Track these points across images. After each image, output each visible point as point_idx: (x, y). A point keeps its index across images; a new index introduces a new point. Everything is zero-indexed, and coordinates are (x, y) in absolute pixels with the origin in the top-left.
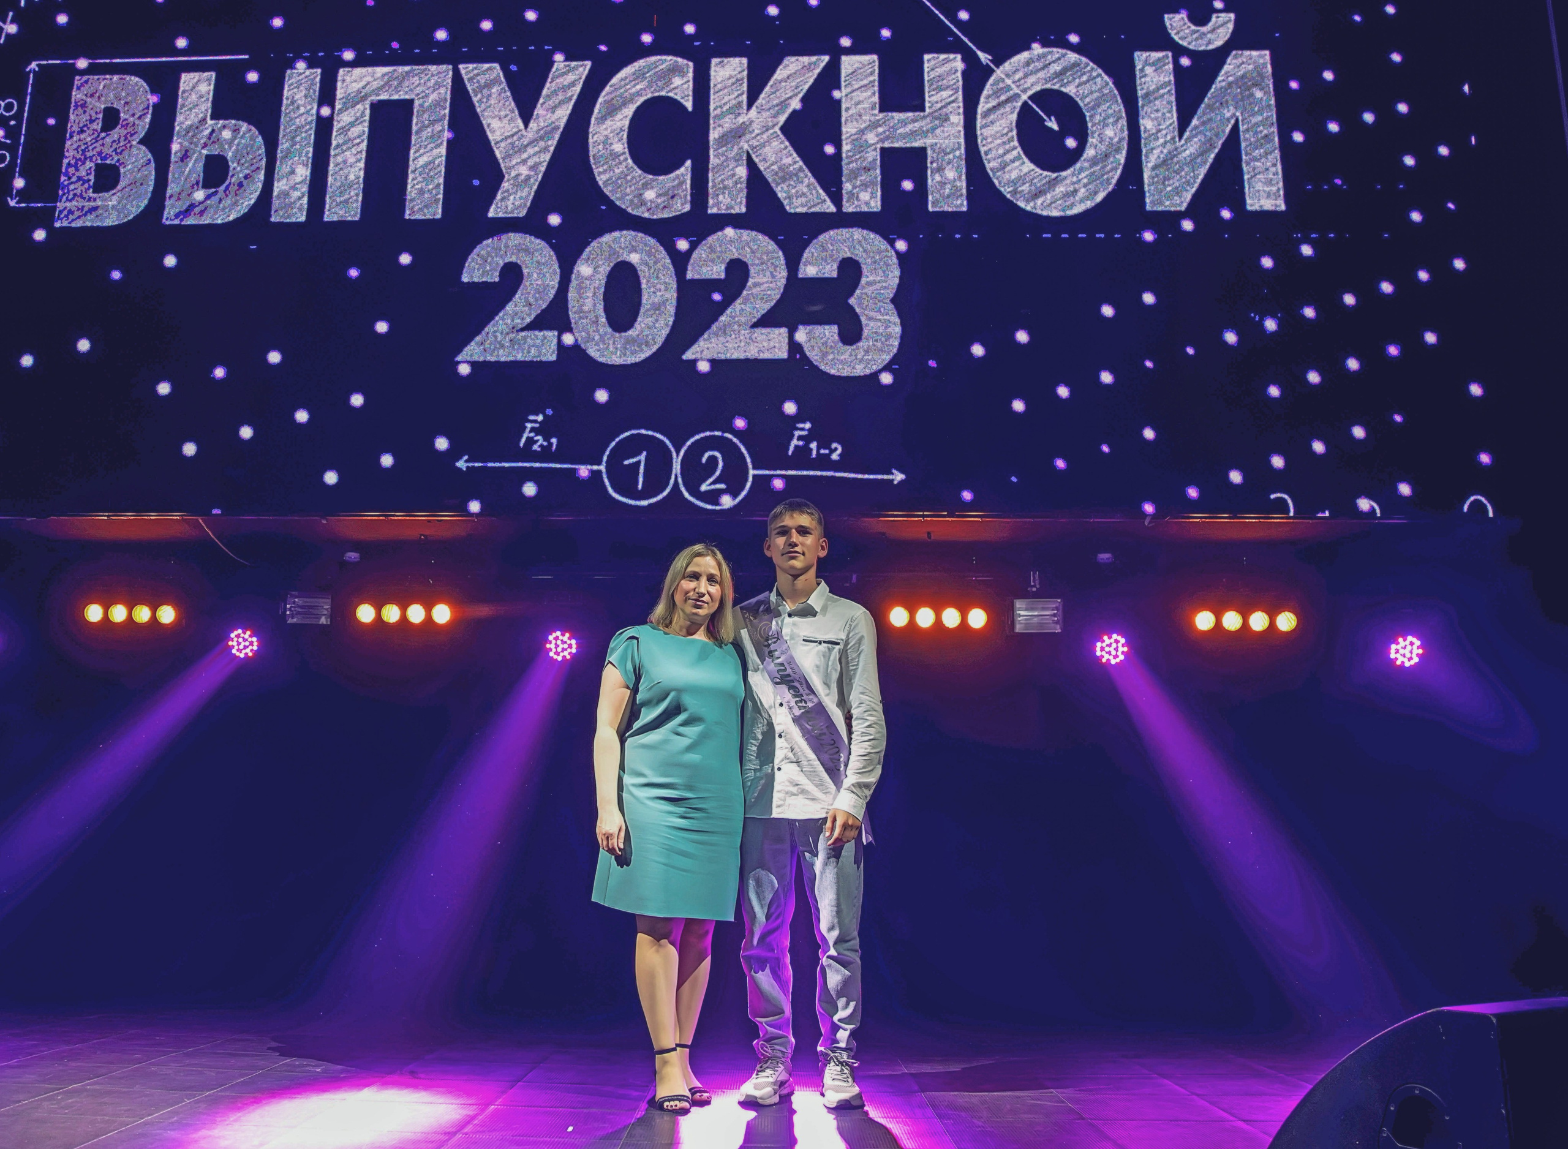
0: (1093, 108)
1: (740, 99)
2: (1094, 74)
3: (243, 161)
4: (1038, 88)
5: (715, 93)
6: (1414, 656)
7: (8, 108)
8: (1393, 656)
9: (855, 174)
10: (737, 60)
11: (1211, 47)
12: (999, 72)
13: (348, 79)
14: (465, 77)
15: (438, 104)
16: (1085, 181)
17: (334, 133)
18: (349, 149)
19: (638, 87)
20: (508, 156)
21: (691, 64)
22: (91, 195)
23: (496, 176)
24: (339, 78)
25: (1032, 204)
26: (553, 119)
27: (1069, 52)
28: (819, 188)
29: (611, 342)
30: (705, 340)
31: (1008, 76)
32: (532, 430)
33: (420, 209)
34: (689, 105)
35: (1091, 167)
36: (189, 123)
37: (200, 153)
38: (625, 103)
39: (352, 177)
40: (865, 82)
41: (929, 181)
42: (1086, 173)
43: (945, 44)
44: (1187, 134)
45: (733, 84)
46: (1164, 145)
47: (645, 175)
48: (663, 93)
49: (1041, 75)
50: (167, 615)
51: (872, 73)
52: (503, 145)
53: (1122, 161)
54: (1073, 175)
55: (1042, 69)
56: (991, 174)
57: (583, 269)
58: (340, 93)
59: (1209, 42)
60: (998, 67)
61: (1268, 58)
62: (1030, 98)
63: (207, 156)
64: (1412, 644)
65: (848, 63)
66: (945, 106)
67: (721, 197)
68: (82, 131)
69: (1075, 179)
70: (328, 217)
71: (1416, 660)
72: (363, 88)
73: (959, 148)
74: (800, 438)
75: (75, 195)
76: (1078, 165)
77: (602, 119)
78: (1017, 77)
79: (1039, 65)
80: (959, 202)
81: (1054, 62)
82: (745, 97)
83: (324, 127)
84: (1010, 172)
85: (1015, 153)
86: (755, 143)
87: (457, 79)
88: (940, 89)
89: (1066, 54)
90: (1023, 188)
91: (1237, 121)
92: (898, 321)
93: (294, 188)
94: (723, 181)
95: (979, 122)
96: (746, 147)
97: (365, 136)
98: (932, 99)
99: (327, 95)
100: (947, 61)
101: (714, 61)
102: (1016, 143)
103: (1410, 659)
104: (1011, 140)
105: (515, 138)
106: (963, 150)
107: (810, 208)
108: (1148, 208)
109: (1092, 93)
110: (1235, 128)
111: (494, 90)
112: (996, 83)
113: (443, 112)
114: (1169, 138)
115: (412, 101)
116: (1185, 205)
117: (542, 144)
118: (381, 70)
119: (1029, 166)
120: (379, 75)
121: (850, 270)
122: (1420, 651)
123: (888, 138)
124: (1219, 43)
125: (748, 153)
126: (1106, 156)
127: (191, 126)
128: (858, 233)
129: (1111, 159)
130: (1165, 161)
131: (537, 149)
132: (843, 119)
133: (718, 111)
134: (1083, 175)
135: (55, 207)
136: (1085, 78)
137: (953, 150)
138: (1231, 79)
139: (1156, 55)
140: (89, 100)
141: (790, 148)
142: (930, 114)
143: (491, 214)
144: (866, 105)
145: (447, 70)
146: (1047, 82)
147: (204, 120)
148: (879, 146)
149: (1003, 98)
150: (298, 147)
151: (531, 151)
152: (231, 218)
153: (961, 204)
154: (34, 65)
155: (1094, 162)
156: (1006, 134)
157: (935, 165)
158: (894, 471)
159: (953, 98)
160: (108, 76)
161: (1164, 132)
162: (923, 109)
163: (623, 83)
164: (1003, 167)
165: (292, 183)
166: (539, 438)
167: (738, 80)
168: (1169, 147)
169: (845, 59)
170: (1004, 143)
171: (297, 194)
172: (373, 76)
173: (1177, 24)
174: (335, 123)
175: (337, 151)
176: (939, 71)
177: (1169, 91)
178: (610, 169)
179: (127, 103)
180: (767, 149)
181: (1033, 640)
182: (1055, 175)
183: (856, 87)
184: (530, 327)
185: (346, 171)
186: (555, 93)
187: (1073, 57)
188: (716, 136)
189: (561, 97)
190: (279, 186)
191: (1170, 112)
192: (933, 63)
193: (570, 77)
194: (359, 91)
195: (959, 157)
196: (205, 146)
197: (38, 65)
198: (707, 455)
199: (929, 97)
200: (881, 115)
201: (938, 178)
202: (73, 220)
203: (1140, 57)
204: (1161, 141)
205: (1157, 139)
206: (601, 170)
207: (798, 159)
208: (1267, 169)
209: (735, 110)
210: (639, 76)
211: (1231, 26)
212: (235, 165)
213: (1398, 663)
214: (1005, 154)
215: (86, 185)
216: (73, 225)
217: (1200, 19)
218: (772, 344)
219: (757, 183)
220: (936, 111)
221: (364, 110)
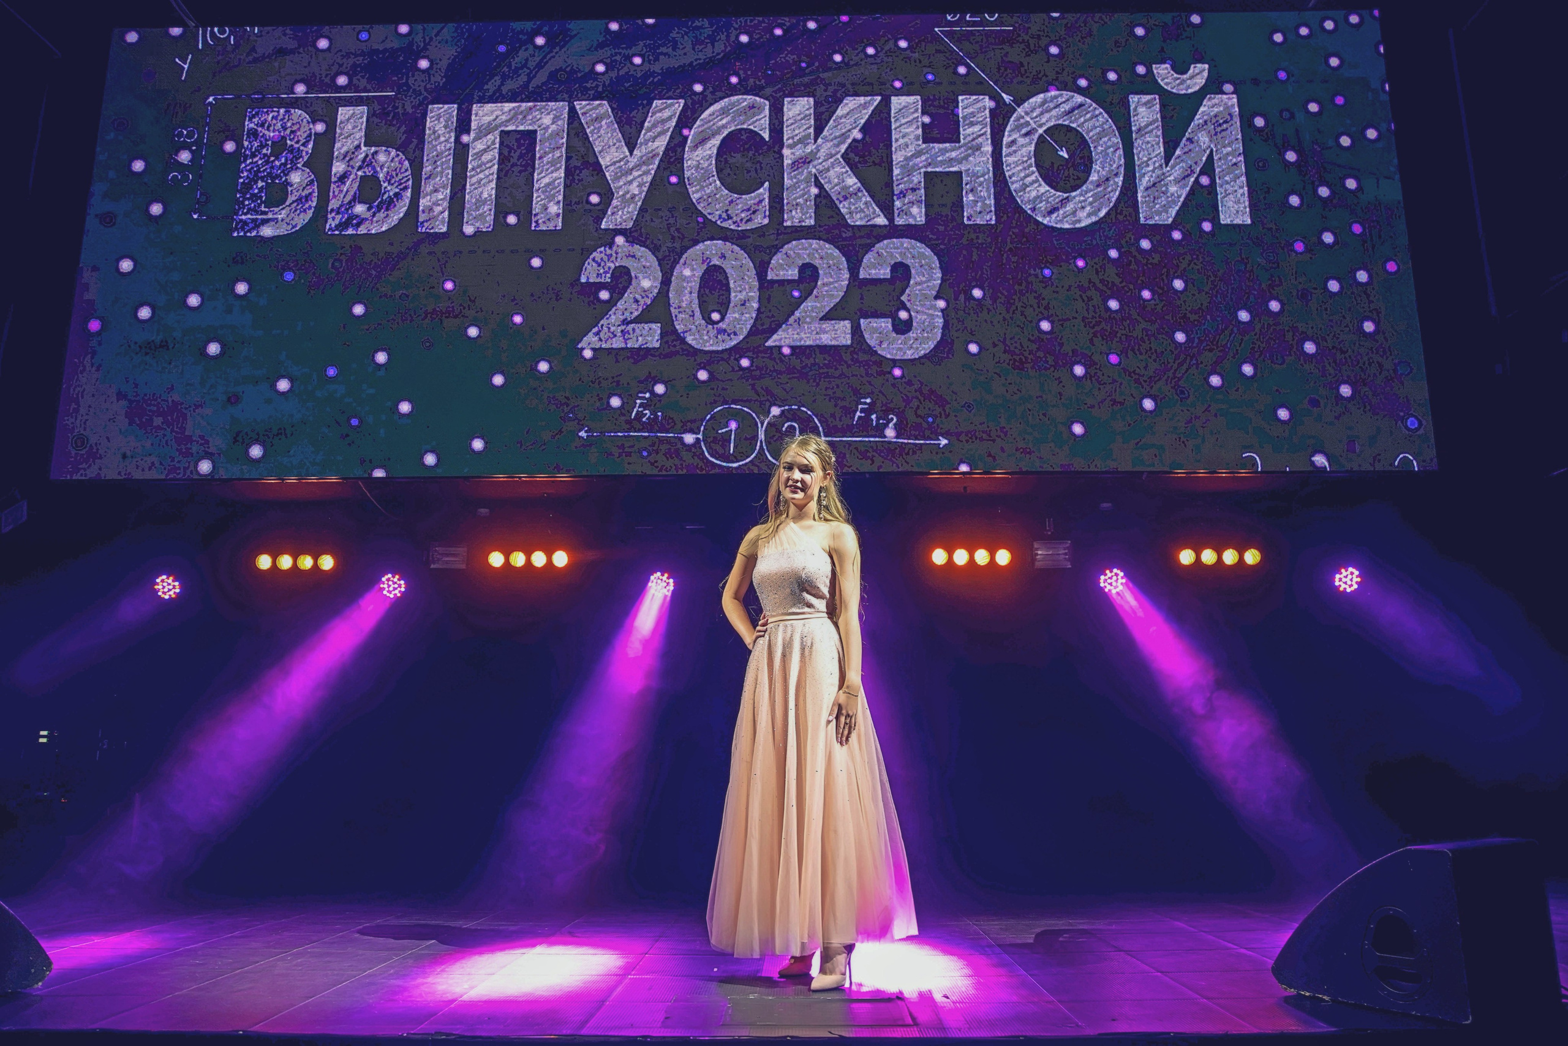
0: (1096, 141)
1: (808, 131)
2: (1097, 112)
3: (393, 182)
4: (1051, 124)
5: (787, 126)
6: (1354, 583)
7: (191, 136)
8: (1337, 583)
9: (903, 194)
10: (806, 99)
11: (1190, 91)
12: (1020, 111)
13: (481, 113)
14: (580, 112)
15: (557, 134)
16: (1091, 199)
17: (470, 158)
18: (481, 171)
19: (724, 121)
20: (617, 178)
21: (767, 102)
22: (264, 209)
23: (607, 195)
24: (473, 112)
25: (1048, 219)
26: (654, 147)
27: (1077, 94)
28: (874, 205)
29: (705, 332)
30: (784, 331)
31: (1027, 113)
32: (641, 405)
33: (544, 222)
34: (766, 136)
35: (1095, 187)
36: (345, 149)
37: (356, 174)
38: (714, 135)
39: (485, 195)
40: (911, 118)
41: (965, 199)
42: (1092, 193)
43: (976, 87)
44: (1172, 162)
45: (802, 119)
46: (1153, 171)
47: (730, 194)
48: (745, 126)
49: (1054, 113)
50: (327, 563)
51: (916, 110)
52: (612, 168)
53: (1120, 184)
54: (1081, 195)
55: (1055, 108)
56: (1014, 194)
57: (680, 272)
58: (474, 125)
59: (1188, 87)
60: (1019, 107)
61: (1235, 100)
62: (1045, 131)
63: (361, 176)
64: (1352, 573)
65: (896, 102)
66: (974, 140)
67: (794, 213)
68: (253, 155)
69: (1082, 198)
70: (466, 229)
71: (1355, 586)
72: (495, 120)
73: (988, 173)
74: (862, 411)
75: (249, 209)
76: (1084, 188)
77: (696, 147)
78: (1035, 114)
79: (1052, 105)
80: (989, 217)
81: (1064, 102)
82: (812, 130)
83: (461, 152)
84: (1029, 193)
85: (1033, 178)
86: (820, 167)
87: (573, 114)
88: (972, 124)
89: (1073, 97)
90: (1041, 205)
91: (1212, 151)
92: (940, 314)
93: (436, 204)
94: (795, 199)
95: (1005, 151)
96: (814, 170)
97: (496, 161)
98: (966, 132)
99: (463, 125)
100: (977, 101)
101: (786, 100)
102: (1034, 169)
103: (1351, 586)
104: (1030, 166)
105: (622, 163)
106: (991, 174)
107: (867, 221)
108: (1142, 221)
109: (1096, 128)
110: (1211, 156)
111: (603, 123)
112: (1018, 119)
113: (561, 141)
114: (1157, 165)
115: (535, 132)
116: (1170, 220)
117: (644, 168)
118: (508, 106)
119: (1045, 188)
120: (506, 109)
121: (901, 272)
122: (1359, 580)
123: (930, 164)
124: (1197, 88)
125: (815, 175)
126: (1107, 179)
127: (347, 152)
128: (906, 243)
129: (1112, 182)
130: (1154, 185)
131: (640, 173)
132: (894, 149)
133: (790, 141)
134: (1090, 195)
135: (233, 220)
136: (1088, 116)
137: (983, 175)
138: (1206, 117)
139: (1146, 98)
140: (260, 129)
141: (850, 172)
142: (965, 145)
143: (604, 226)
144: (912, 137)
145: (563, 106)
146: (1058, 119)
147: (358, 147)
148: (923, 170)
149: (1023, 132)
150: (439, 169)
151: (636, 174)
152: (384, 229)
153: (990, 219)
154: (212, 100)
155: (1099, 184)
156: (1026, 161)
157: (969, 186)
158: (940, 438)
159: (982, 132)
160: (276, 109)
161: (1154, 159)
162: (959, 142)
163: (711, 118)
164: (1024, 187)
165: (434, 199)
166: (648, 411)
167: (806, 116)
168: (1158, 172)
169: (894, 99)
170: (1025, 169)
171: (440, 208)
172: (502, 110)
173: (1163, 72)
174: (471, 150)
175: (473, 173)
176: (971, 110)
177: (1157, 127)
178: (702, 188)
179: (292, 132)
180: (832, 173)
181: (1050, 573)
182: (1066, 195)
183: (903, 121)
184: (637, 320)
185: (480, 190)
186: (654, 126)
187: (1079, 99)
188: (790, 162)
189: (659, 129)
190: (424, 202)
191: (1158, 144)
192: (966, 102)
193: (667, 113)
194: (490, 123)
195: (989, 180)
196: (360, 168)
197: (215, 100)
198: (786, 425)
199: (964, 130)
200: (924, 146)
201: (971, 197)
202: (249, 230)
203: (1134, 99)
204: (1151, 168)
205: (1148, 165)
206: (694, 189)
207: (856, 181)
208: (1236, 191)
209: (803, 141)
210: (724, 112)
211: (1206, 74)
212: (386, 184)
213: (1341, 589)
214: (1025, 177)
215: (259, 201)
216: (249, 234)
217: (1180, 69)
218: (839, 334)
219: (824, 202)
220: (969, 142)
221: (494, 138)
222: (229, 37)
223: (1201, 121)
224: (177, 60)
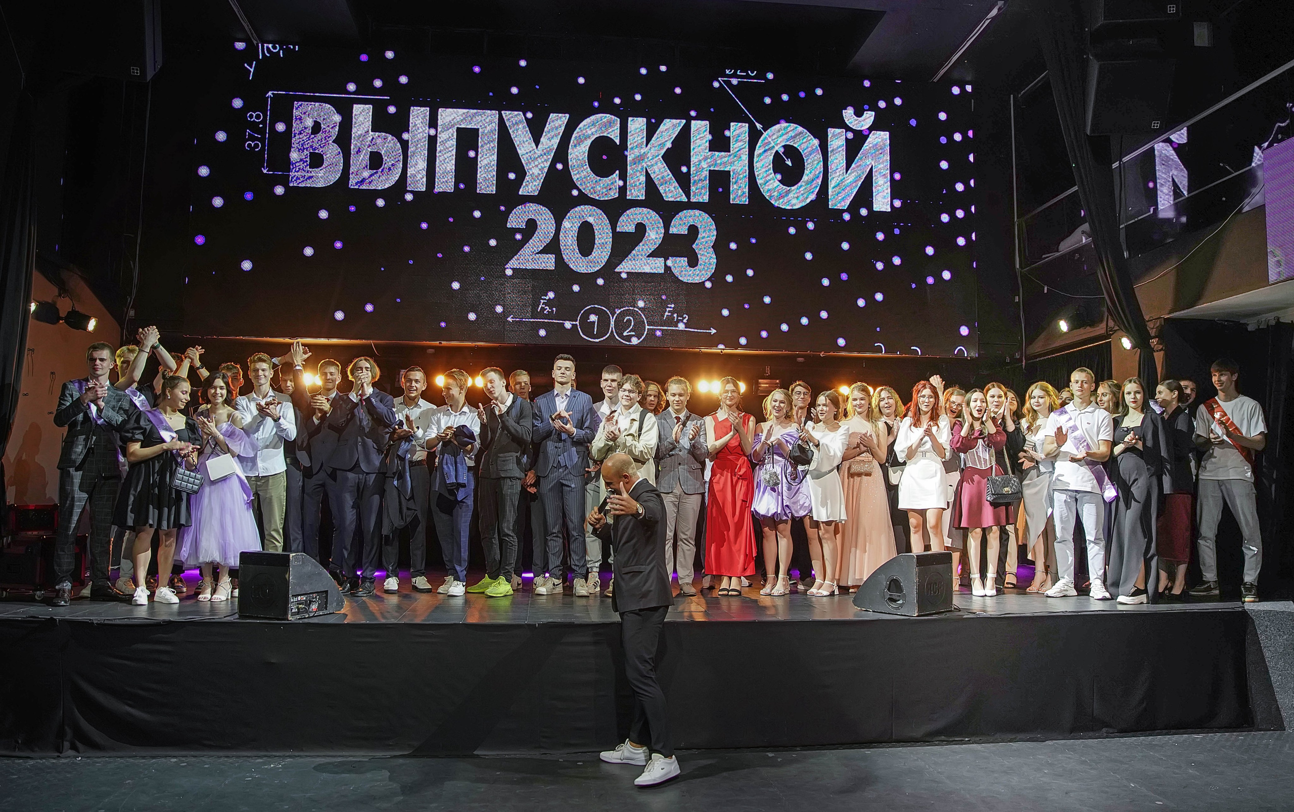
0: (808, 156)
1: (642, 140)
2: (809, 138)
3: (390, 156)
4: (783, 144)
5: (630, 136)
7: (258, 117)
9: (696, 183)
10: (641, 119)
11: (863, 129)
12: (765, 134)
13: (444, 114)
14: (505, 119)
15: (492, 132)
16: (802, 192)
17: (438, 144)
18: (446, 153)
19: (592, 130)
20: (528, 163)
21: (619, 120)
22: (309, 169)
23: (523, 173)
24: (440, 114)
25: (778, 202)
26: (550, 145)
27: (798, 126)
28: (679, 189)
29: (581, 262)
30: (625, 263)
32: (544, 303)
33: (484, 188)
34: (618, 141)
35: (805, 185)
36: (359, 133)
37: (367, 150)
38: (586, 139)
39: (448, 169)
40: (703, 135)
41: (731, 188)
42: (803, 188)
43: (741, 118)
44: (849, 172)
45: (639, 132)
46: (839, 176)
47: (596, 177)
48: (605, 135)
49: (785, 137)
51: (706, 131)
52: (525, 156)
53: (820, 183)
54: (797, 188)
55: (786, 134)
56: (760, 186)
57: (566, 224)
58: (439, 122)
59: (862, 126)
60: (765, 132)
61: (888, 136)
62: (780, 149)
63: (371, 152)
65: (695, 125)
66: (738, 151)
67: (633, 191)
68: (300, 133)
69: (798, 191)
70: (437, 190)
72: (452, 120)
73: (745, 172)
74: (669, 312)
75: (299, 169)
76: (799, 184)
77: (575, 146)
78: (774, 137)
79: (784, 132)
80: (745, 199)
81: (791, 131)
82: (645, 139)
83: (432, 141)
84: (769, 185)
85: (771, 176)
86: (649, 163)
87: (501, 119)
88: (737, 141)
90: (774, 194)
91: (872, 166)
92: (715, 257)
93: (418, 172)
94: (634, 182)
95: (755, 160)
96: (645, 166)
97: (454, 147)
98: (734, 146)
99: (433, 123)
100: (741, 127)
101: (630, 119)
102: (772, 171)
104: (770, 169)
105: (531, 153)
106: (747, 173)
107: (675, 199)
108: (830, 207)
109: (808, 148)
110: (871, 169)
111: (520, 126)
112: (764, 140)
113: (494, 137)
114: (841, 173)
115: (478, 129)
116: (847, 206)
117: (545, 157)
118: (460, 111)
119: (777, 183)
120: (460, 113)
121: (694, 231)
123: (712, 165)
124: (867, 127)
125: (646, 169)
126: (813, 180)
127: (361, 134)
128: (697, 213)
129: (815, 182)
130: (838, 184)
131: (542, 160)
132: (692, 154)
133: (632, 146)
134: (801, 189)
135: (289, 175)
136: (805, 140)
137: (743, 173)
138: (871, 145)
139: (838, 131)
140: (303, 116)
141: (666, 168)
142: (733, 154)
143: (520, 193)
144: (702, 147)
145: (495, 114)
146: (787, 141)
147: (368, 132)
148: (708, 169)
149: (767, 148)
150: (419, 150)
151: (539, 160)
152: (386, 187)
153: (745, 200)
154: (270, 93)
155: (807, 183)
156: (768, 166)
157: (734, 180)
158: (712, 330)
159: (744, 146)
160: (312, 103)
161: (839, 170)
162: (730, 152)
163: (586, 126)
164: (765, 183)
165: (417, 169)
166: (547, 307)
167: (641, 130)
168: (841, 177)
169: (693, 122)
170: (766, 171)
171: (420, 175)
172: (457, 114)
173: (848, 114)
174: (438, 138)
175: (440, 154)
176: (738, 132)
177: (843, 149)
178: (579, 173)
179: (324, 119)
180: (655, 167)
182: (789, 188)
183: (698, 137)
184: (541, 252)
185: (445, 165)
186: (551, 130)
187: (800, 129)
188: (631, 159)
189: (554, 133)
190: (410, 171)
191: (843, 159)
192: (734, 127)
193: (557, 123)
194: (450, 122)
195: (746, 177)
196: (369, 146)
197: (272, 94)
198: (626, 319)
199: (732, 145)
200: (710, 153)
201: (735, 186)
202: (300, 183)
203: (831, 131)
204: (838, 174)
205: (836, 173)
206: (575, 173)
207: (670, 173)
209: (639, 146)
210: (594, 124)
211: (872, 118)
212: (386, 158)
214: (766, 176)
215: (305, 164)
216: (300, 185)
217: (859, 113)
218: (656, 266)
219: (650, 185)
220: (735, 153)
221: (453, 132)
222: (279, 52)
223: (867, 147)
224: (246, 65)
